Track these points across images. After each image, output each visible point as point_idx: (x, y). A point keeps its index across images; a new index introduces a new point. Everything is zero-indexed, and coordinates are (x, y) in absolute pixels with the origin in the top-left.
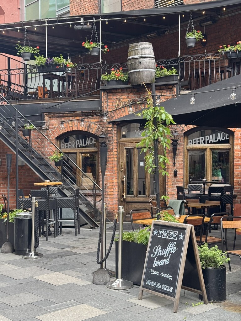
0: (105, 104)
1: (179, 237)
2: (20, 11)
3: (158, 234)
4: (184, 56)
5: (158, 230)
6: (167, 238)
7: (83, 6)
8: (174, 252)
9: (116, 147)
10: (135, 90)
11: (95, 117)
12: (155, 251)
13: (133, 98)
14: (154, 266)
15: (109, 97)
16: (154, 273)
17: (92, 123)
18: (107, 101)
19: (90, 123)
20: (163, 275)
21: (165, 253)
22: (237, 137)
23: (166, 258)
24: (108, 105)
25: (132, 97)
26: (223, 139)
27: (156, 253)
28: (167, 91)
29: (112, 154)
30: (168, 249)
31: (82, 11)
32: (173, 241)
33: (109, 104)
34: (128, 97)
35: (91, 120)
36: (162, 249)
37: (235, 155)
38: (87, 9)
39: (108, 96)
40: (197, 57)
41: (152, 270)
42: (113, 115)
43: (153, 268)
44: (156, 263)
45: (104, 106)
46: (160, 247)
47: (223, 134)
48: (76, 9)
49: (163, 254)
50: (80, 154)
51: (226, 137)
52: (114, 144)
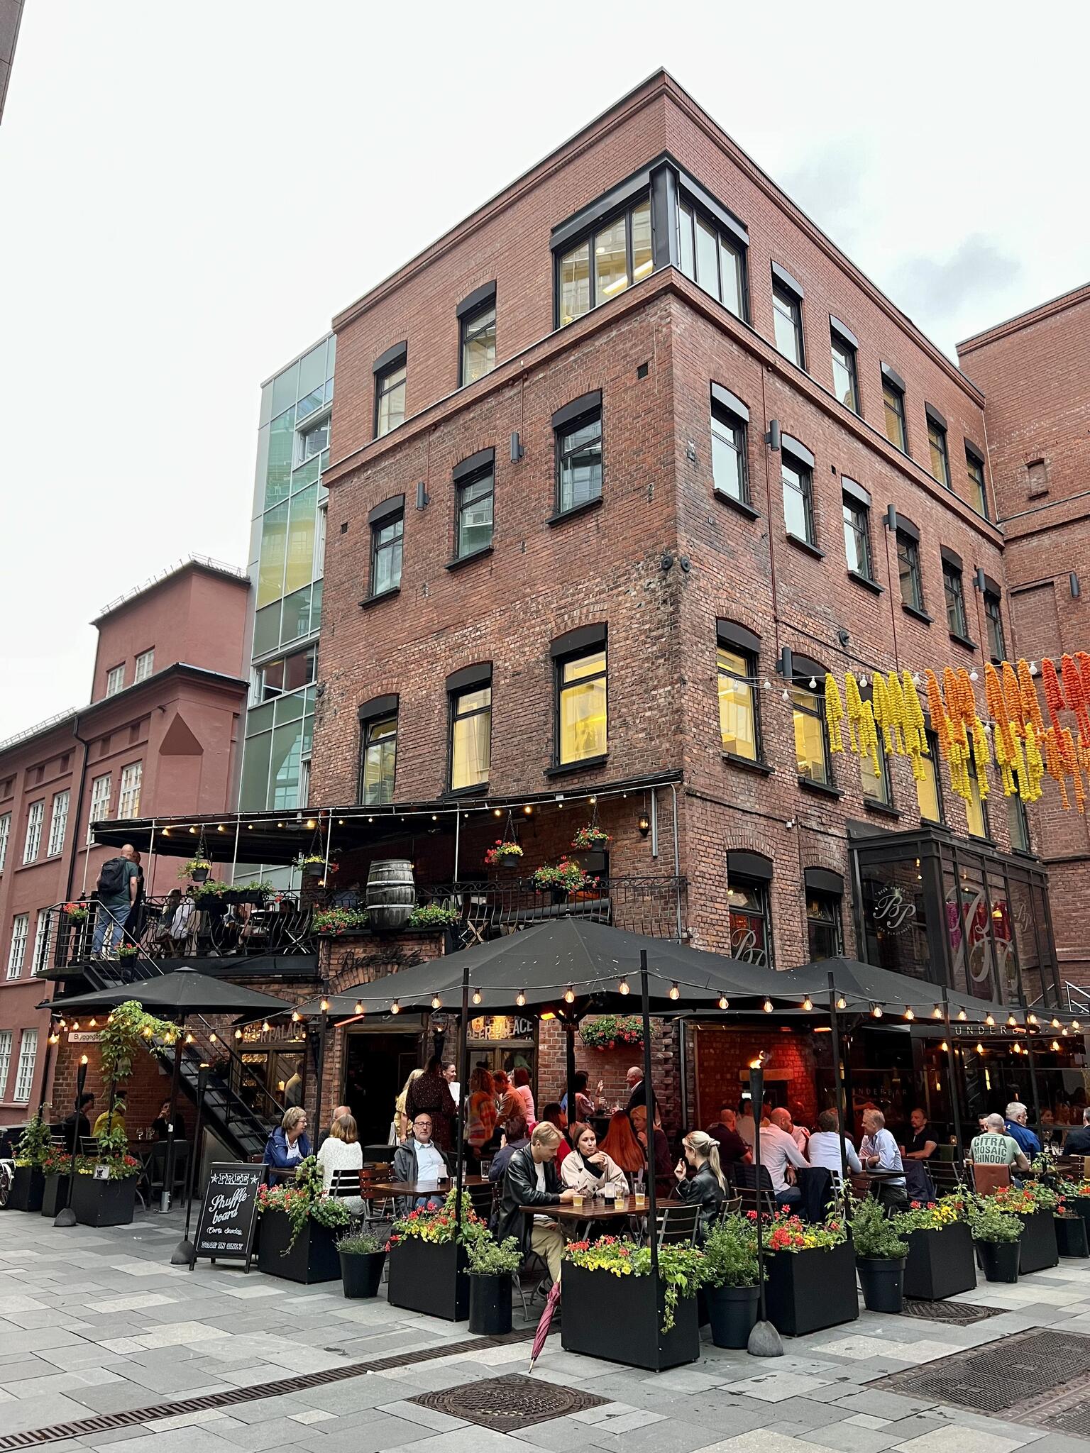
0: (325, 962)
1: (250, 1181)
2: (234, 745)
3: (218, 1180)
4: (464, 883)
5: (217, 1176)
6: (233, 1183)
7: (332, 766)
8: (243, 1200)
9: (339, 1042)
10: (378, 939)
11: (306, 985)
12: (215, 1202)
13: (373, 953)
14: (214, 1223)
15: (332, 950)
16: (215, 1231)
17: (299, 995)
18: (329, 958)
19: (295, 996)
20: (228, 1231)
21: (230, 1204)
22: (543, 1029)
23: (232, 1209)
24: (329, 964)
25: (373, 951)
26: (522, 1032)
27: (216, 1205)
28: (431, 942)
29: (330, 1055)
30: (235, 1198)
31: (331, 773)
32: (242, 1187)
33: (332, 962)
34: (365, 951)
35: (299, 992)
36: (225, 1199)
37: (540, 1060)
38: (339, 771)
39: (331, 947)
40: (484, 885)
41: (211, 1228)
42: (337, 982)
43: (212, 1225)
44: (217, 1219)
45: (323, 966)
46: (223, 1197)
47: (523, 1021)
48: (321, 769)
49: (227, 1205)
50: (275, 1055)
51: (528, 1026)
52: (338, 1037)
